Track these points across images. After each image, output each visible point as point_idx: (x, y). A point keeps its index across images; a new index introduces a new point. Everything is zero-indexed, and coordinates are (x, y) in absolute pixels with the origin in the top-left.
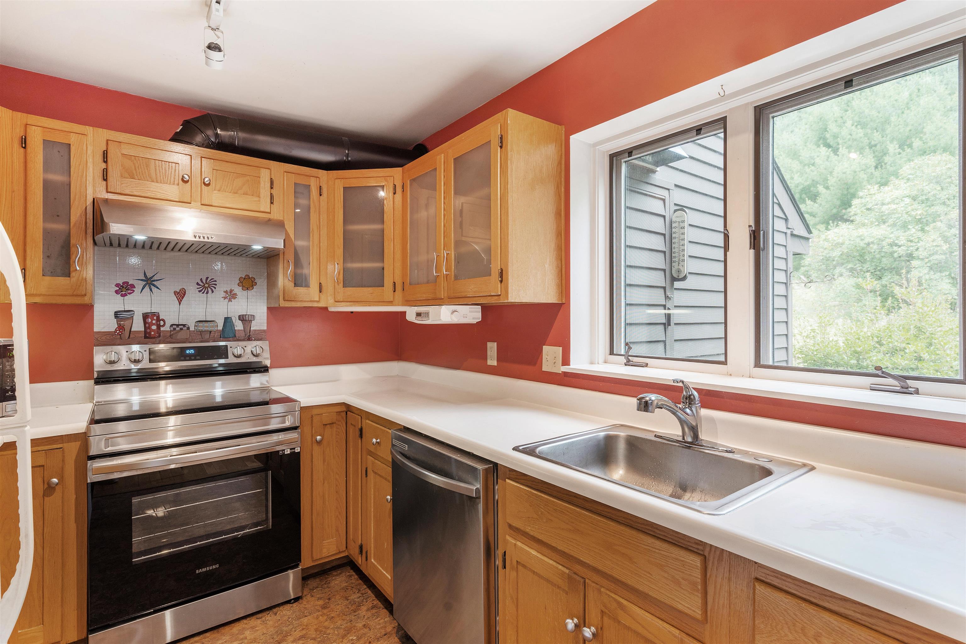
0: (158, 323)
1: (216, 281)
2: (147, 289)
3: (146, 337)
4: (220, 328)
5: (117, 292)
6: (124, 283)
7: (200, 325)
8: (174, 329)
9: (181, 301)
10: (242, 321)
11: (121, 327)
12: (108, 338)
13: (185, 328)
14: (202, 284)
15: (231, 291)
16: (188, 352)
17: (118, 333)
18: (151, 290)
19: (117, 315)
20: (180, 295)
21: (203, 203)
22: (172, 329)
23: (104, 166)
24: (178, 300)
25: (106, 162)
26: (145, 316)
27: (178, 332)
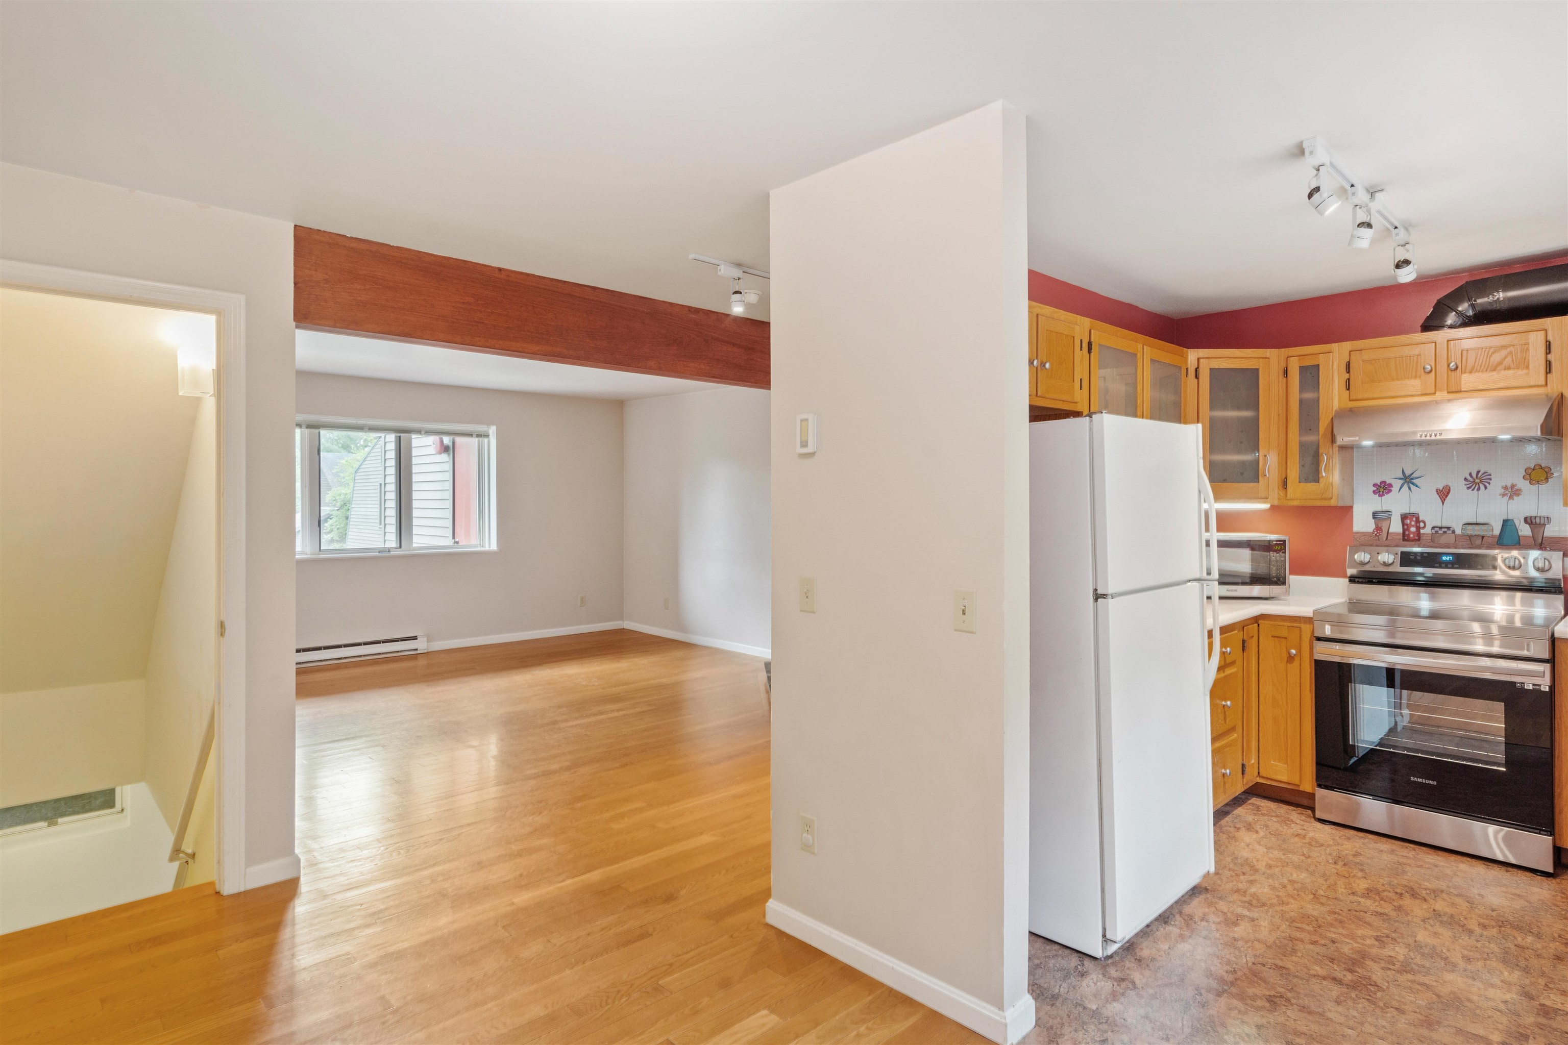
0: (1418, 525)
1: (1490, 475)
2: (1406, 487)
3: (1404, 540)
4: (1497, 532)
5: (1374, 492)
6: (1381, 483)
7: (1468, 528)
8: (1437, 532)
9: (1445, 500)
10: (1529, 524)
11: (1378, 528)
12: (1366, 538)
13: (1450, 532)
14: (1471, 479)
15: (1513, 486)
16: (1444, 558)
17: (1376, 534)
18: (1410, 489)
19: (1375, 515)
20: (1444, 493)
21: (1449, 391)
22: (1434, 531)
23: (1347, 376)
24: (1441, 499)
25: (1348, 372)
26: (1404, 517)
27: (1442, 535)
